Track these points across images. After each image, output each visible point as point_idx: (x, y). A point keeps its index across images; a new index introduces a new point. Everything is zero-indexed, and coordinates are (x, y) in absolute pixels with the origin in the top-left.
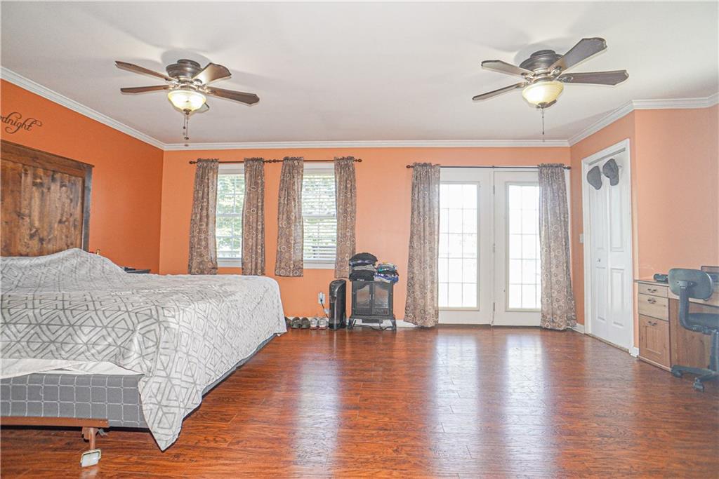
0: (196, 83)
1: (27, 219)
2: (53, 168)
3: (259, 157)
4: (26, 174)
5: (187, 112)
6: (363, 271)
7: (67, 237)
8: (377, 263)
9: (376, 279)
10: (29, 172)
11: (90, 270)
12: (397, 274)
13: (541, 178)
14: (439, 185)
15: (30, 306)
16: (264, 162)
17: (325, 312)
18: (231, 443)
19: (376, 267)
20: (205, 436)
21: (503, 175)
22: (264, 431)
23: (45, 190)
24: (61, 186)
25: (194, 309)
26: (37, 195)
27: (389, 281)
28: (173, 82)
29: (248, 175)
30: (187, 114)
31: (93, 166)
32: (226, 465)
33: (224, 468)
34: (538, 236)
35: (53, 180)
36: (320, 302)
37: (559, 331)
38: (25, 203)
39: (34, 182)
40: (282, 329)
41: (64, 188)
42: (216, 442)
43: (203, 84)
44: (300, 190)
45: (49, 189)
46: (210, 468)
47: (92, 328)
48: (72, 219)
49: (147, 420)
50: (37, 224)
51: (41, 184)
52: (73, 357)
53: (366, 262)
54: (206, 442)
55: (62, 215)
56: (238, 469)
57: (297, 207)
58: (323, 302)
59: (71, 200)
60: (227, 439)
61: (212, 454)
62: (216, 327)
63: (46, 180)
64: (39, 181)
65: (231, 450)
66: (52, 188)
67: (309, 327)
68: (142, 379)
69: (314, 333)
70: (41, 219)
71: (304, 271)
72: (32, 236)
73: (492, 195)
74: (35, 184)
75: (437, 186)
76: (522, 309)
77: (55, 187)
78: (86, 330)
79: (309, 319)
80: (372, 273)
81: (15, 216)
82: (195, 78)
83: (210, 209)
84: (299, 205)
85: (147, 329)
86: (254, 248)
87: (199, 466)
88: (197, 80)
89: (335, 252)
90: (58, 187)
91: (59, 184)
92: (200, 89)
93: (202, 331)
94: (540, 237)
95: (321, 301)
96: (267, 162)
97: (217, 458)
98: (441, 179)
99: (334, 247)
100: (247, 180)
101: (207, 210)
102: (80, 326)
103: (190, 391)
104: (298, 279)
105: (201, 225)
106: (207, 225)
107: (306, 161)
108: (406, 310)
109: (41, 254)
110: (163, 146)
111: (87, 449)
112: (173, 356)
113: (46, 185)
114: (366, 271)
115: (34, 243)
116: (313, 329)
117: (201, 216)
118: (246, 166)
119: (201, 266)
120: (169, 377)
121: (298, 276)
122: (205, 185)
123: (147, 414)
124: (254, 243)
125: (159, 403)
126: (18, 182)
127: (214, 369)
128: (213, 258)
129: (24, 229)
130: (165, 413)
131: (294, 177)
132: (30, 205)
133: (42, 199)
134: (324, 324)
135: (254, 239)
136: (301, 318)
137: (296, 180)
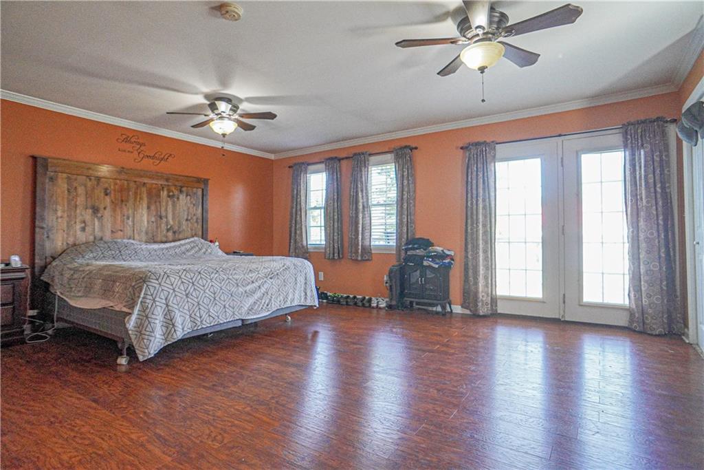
1: (165, 219)
2: (180, 185)
3: (336, 156)
4: (163, 190)
5: (224, 135)
6: (413, 255)
7: (192, 230)
9: (425, 263)
10: (165, 189)
12: (451, 259)
13: (626, 139)
14: (495, 163)
16: (339, 160)
21: (572, 142)
23: (176, 200)
24: (187, 196)
25: (180, 277)
26: (170, 203)
27: (437, 266)
29: (327, 172)
30: (224, 137)
31: (209, 180)
34: (625, 213)
35: (181, 191)
37: (652, 335)
38: (163, 209)
41: (189, 197)
45: (178, 198)
48: (195, 218)
50: (171, 222)
51: (173, 196)
53: (416, 246)
55: (188, 215)
57: (365, 197)
59: (194, 205)
62: (205, 291)
63: (176, 193)
64: (171, 194)
66: (180, 198)
67: (370, 305)
68: (128, 315)
69: (372, 311)
70: (173, 218)
71: (373, 255)
72: (168, 230)
73: (560, 168)
74: (169, 196)
75: (493, 164)
76: (602, 304)
77: (182, 197)
79: (373, 299)
80: (422, 258)
81: (158, 218)
83: (302, 203)
84: (367, 196)
85: (138, 285)
89: (395, 237)
90: (185, 197)
91: (185, 194)
93: (185, 291)
94: (627, 214)
95: (386, 283)
96: (341, 159)
98: (497, 156)
99: (393, 233)
100: (327, 177)
101: (300, 204)
103: (170, 329)
104: (368, 263)
105: (296, 218)
106: (301, 217)
107: (370, 155)
108: (464, 296)
109: (174, 241)
110: (272, 157)
111: (121, 354)
112: (151, 304)
113: (176, 196)
114: (416, 255)
115: (170, 234)
116: (373, 308)
117: (296, 210)
118: (326, 165)
119: (297, 251)
120: (147, 317)
121: (367, 260)
122: (298, 185)
123: (133, 337)
124: (332, 231)
125: (140, 332)
126: (158, 196)
127: (199, 319)
128: (305, 245)
129: (163, 225)
130: (143, 339)
131: (361, 171)
132: (166, 210)
133: (174, 206)
134: (383, 305)
135: (332, 227)
136: (367, 298)
137: (363, 173)
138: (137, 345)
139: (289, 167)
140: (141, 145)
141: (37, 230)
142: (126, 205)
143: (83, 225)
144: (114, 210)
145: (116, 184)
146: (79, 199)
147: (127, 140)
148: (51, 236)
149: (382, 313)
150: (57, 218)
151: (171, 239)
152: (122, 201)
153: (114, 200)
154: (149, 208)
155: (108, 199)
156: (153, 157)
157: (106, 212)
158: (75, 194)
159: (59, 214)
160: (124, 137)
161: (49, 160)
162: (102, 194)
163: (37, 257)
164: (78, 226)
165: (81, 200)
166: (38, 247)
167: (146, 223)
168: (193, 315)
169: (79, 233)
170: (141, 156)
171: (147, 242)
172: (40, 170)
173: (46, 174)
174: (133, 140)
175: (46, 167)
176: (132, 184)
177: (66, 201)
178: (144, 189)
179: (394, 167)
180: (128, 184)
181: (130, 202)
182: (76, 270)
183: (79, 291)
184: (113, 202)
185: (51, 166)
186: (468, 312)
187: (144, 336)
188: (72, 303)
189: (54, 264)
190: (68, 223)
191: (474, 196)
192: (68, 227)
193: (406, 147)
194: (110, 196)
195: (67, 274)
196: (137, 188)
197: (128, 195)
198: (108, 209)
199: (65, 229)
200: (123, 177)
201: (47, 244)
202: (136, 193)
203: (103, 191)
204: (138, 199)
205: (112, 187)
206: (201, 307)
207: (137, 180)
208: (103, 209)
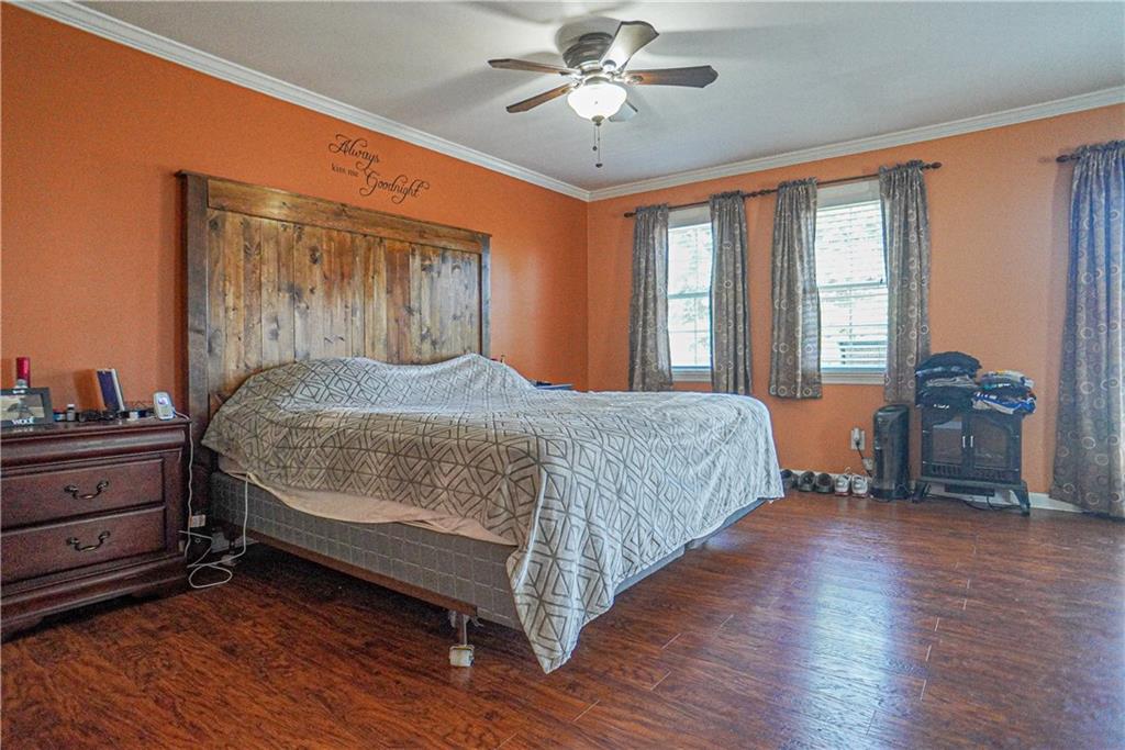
0: (607, 68)
1: (417, 315)
2: (441, 244)
3: (735, 189)
4: (413, 255)
5: (598, 121)
6: (946, 388)
7: (463, 338)
8: (980, 373)
9: (979, 405)
10: (417, 252)
11: (488, 384)
12: (1032, 396)
15: (391, 429)
16: (743, 197)
17: (864, 466)
18: (662, 687)
19: (977, 380)
20: (621, 661)
22: (723, 678)
23: (435, 275)
24: (454, 268)
25: (601, 447)
26: (426, 281)
27: (1010, 411)
28: (574, 76)
29: (716, 223)
30: (598, 124)
31: (490, 236)
32: (645, 724)
33: (644, 730)
35: (444, 260)
36: (854, 447)
38: (414, 294)
39: (422, 265)
40: (777, 491)
41: (457, 270)
42: (637, 677)
43: (619, 65)
44: (811, 239)
45: (439, 273)
46: (618, 723)
47: (452, 466)
48: (467, 313)
49: (522, 620)
50: (428, 323)
51: (431, 267)
52: (432, 506)
53: (954, 369)
54: (620, 673)
55: (456, 308)
56: (663, 738)
57: (806, 271)
58: (862, 447)
59: (466, 287)
60: (655, 677)
61: (626, 699)
62: (642, 480)
63: (436, 261)
64: (427, 263)
65: (658, 699)
66: (443, 271)
67: (832, 490)
68: (514, 554)
69: (845, 502)
70: (432, 314)
71: (824, 388)
72: (423, 338)
74: (424, 268)
77: (446, 270)
78: (446, 468)
79: (834, 476)
80: (969, 394)
81: (405, 313)
82: (604, 59)
83: (658, 287)
84: (810, 268)
85: (522, 473)
86: (731, 347)
87: (603, 713)
88: (609, 62)
89: (885, 353)
90: (450, 269)
91: (450, 265)
92: (616, 79)
93: (615, 484)
95: (858, 444)
96: (749, 195)
97: (633, 709)
99: (883, 343)
100: (716, 233)
101: (655, 289)
102: (439, 461)
103: (593, 583)
104: (812, 404)
105: (645, 314)
106: (655, 313)
107: (820, 184)
108: (1055, 472)
109: (434, 361)
110: (586, 196)
111: (458, 641)
112: (561, 522)
113: (436, 269)
114: (953, 388)
115: (426, 347)
116: (841, 495)
117: (645, 299)
118: (713, 208)
119: (647, 380)
120: (554, 556)
121: (811, 398)
122: (650, 248)
123: (523, 610)
124: (732, 340)
125: (540, 597)
126: (405, 266)
127: (637, 551)
128: (666, 367)
129: (415, 328)
130: (548, 615)
131: (798, 217)
132: (419, 297)
133: (432, 288)
134: (862, 487)
135: (731, 333)
136: (817, 474)
137: (803, 222)
138: (534, 632)
139: (626, 215)
140: (374, 159)
141: (192, 336)
142: (349, 283)
143: (274, 326)
144: (328, 295)
145: (330, 239)
146: (265, 268)
147: (346, 148)
148: (217, 351)
149: (863, 504)
150: (226, 310)
151: (427, 356)
152: (343, 275)
153: (328, 273)
154: (389, 292)
155: (317, 270)
156: (392, 187)
157: (314, 298)
158: (258, 258)
159: (230, 300)
160: (342, 140)
161: (210, 181)
162: (307, 260)
163: (192, 396)
164: (267, 328)
165: (269, 272)
166: (193, 374)
167: (385, 322)
168: (628, 543)
169: (266, 341)
170: (372, 182)
171: (389, 362)
172: (192, 201)
173: (204, 213)
174: (357, 148)
175: (205, 197)
176: (359, 240)
177: (241, 271)
178: (381, 253)
179: (879, 206)
180: (353, 241)
181: (356, 278)
182: (293, 427)
183: (313, 478)
184: (326, 277)
185: (214, 197)
186: (1068, 508)
187: (550, 609)
188: (294, 503)
189: (227, 410)
190: (247, 321)
191: (1102, 260)
192: (247, 329)
193: (913, 164)
194: (322, 264)
195: (271, 436)
196: (369, 250)
197: (354, 262)
198: (319, 292)
199: (242, 335)
200: (342, 224)
201: (211, 369)
202: (367, 260)
203: (308, 252)
204: (371, 273)
205: (325, 247)
206: (641, 520)
207: (368, 231)
208: (308, 291)
